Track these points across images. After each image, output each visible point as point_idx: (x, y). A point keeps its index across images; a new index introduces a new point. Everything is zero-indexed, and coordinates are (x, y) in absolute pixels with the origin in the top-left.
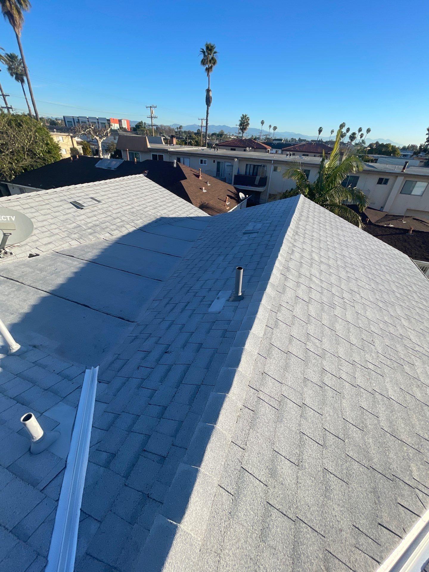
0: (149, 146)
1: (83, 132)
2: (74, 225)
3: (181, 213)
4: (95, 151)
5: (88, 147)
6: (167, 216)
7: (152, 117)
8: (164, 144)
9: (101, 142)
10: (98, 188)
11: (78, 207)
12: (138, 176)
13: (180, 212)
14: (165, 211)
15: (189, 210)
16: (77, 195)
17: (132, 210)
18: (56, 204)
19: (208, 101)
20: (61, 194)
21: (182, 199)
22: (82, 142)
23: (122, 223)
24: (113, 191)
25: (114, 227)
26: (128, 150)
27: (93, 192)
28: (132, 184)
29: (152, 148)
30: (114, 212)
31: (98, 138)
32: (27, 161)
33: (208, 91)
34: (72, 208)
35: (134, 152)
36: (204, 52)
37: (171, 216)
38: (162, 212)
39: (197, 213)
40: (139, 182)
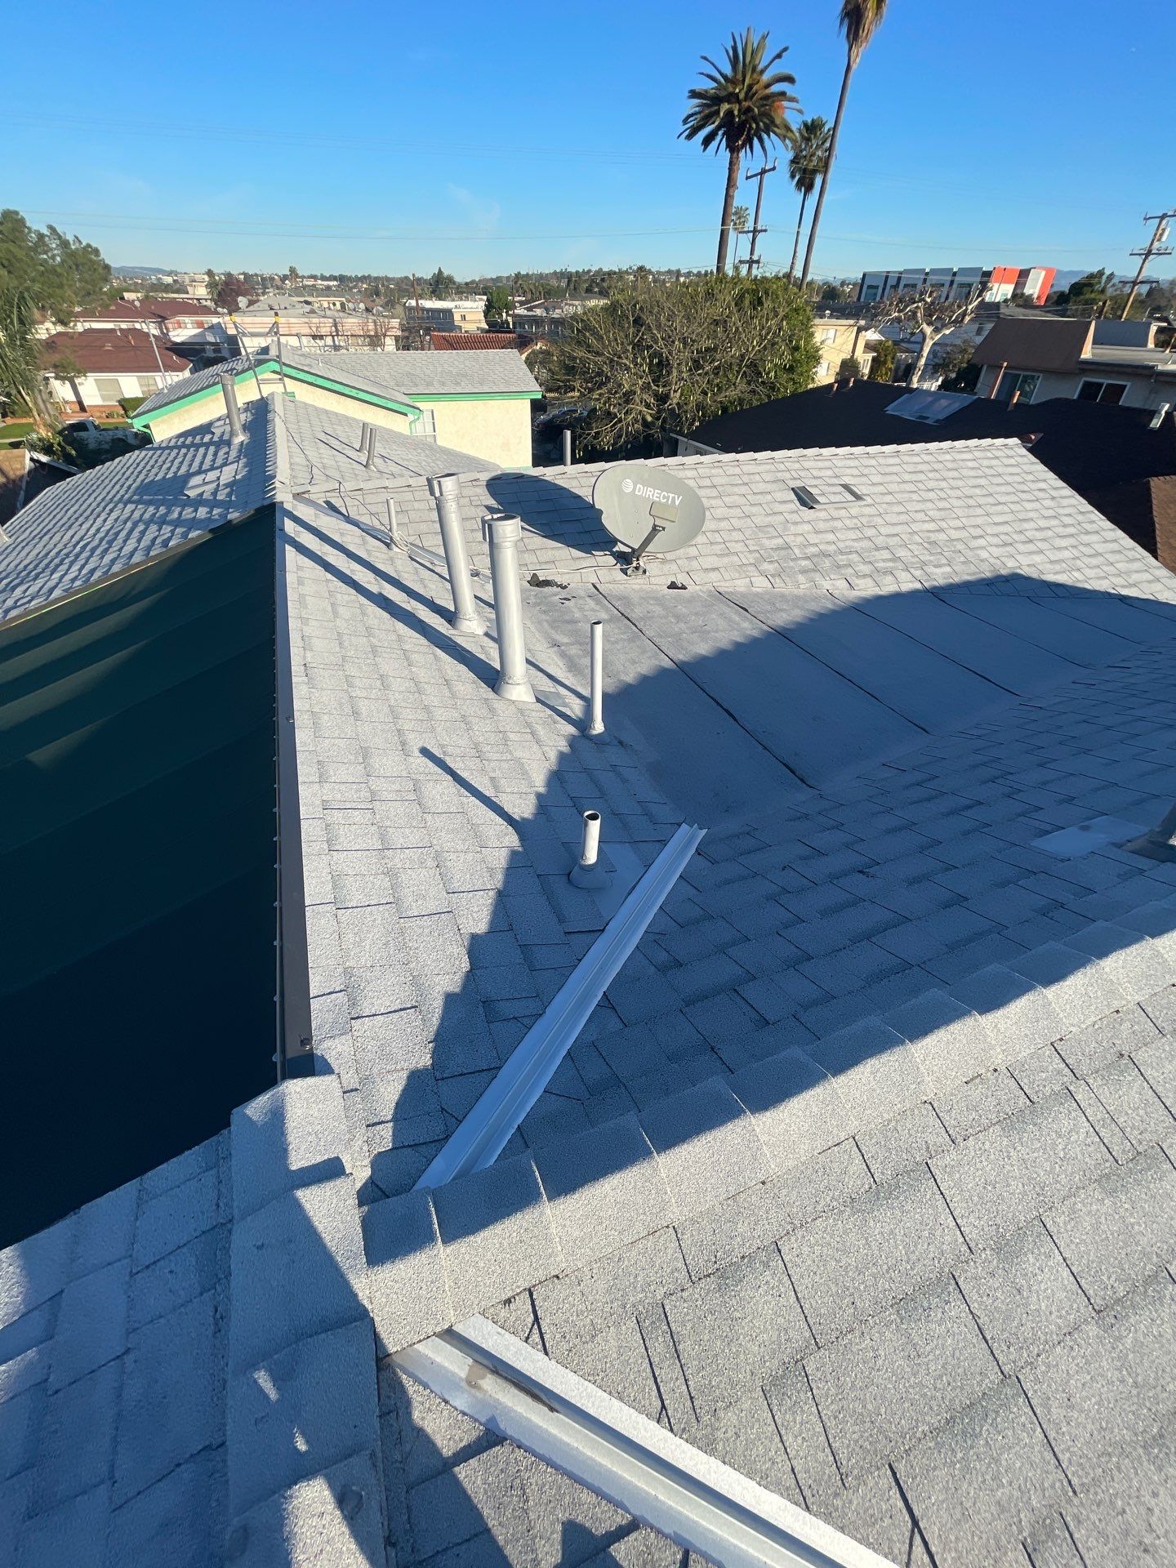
0: (1087, 353)
1: (896, 314)
2: (780, 541)
3: (1092, 576)
4: (903, 367)
5: (889, 358)
6: (1035, 576)
7: (1149, 253)
8: (1151, 345)
9: (931, 343)
10: (873, 462)
11: (803, 503)
12: (1000, 441)
13: (1090, 573)
14: (1037, 559)
15: (1129, 573)
16: (815, 473)
17: (933, 537)
18: (762, 487)
20: (782, 467)
21: (1120, 533)
22: (880, 342)
23: (890, 564)
24: (907, 477)
25: (865, 569)
26: (1005, 364)
27: (855, 472)
28: (970, 464)
29: (1097, 359)
30: (884, 530)
31: (928, 330)
32: (737, 390)
34: (792, 501)
35: (1023, 373)
37: (1050, 578)
38: (1024, 560)
39: (1157, 587)
40: (994, 462)
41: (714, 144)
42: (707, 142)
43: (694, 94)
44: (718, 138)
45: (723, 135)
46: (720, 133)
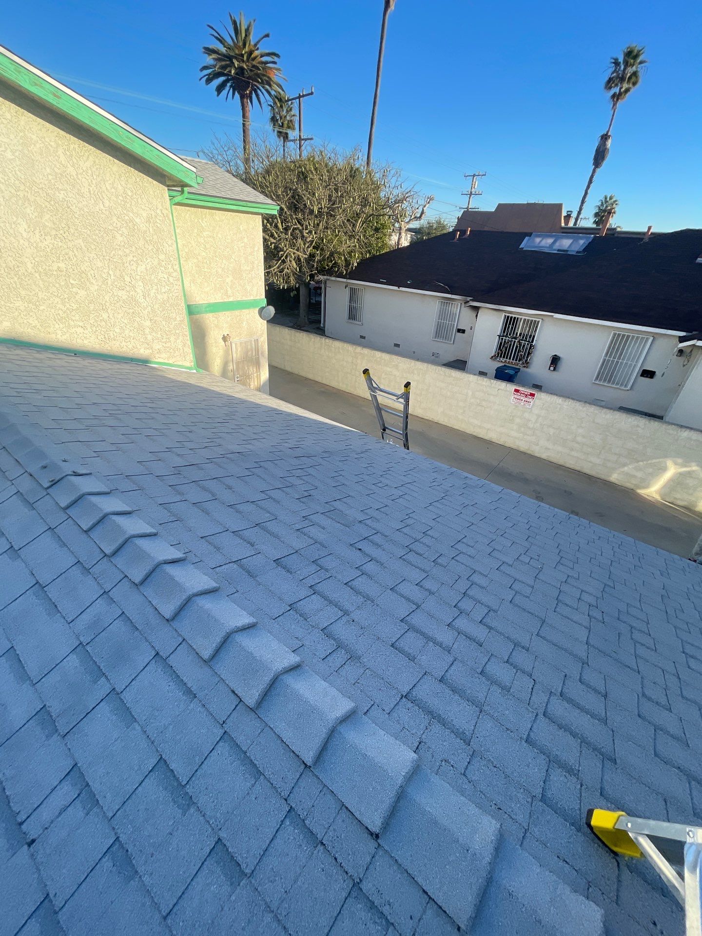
0: (563, 223)
7: (471, 194)
19: (600, 157)
33: (605, 137)
36: (617, 63)
41: (225, 92)
42: (220, 89)
43: (209, 51)
44: (227, 88)
45: (231, 86)
46: (229, 85)
